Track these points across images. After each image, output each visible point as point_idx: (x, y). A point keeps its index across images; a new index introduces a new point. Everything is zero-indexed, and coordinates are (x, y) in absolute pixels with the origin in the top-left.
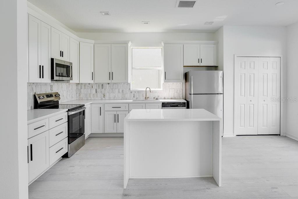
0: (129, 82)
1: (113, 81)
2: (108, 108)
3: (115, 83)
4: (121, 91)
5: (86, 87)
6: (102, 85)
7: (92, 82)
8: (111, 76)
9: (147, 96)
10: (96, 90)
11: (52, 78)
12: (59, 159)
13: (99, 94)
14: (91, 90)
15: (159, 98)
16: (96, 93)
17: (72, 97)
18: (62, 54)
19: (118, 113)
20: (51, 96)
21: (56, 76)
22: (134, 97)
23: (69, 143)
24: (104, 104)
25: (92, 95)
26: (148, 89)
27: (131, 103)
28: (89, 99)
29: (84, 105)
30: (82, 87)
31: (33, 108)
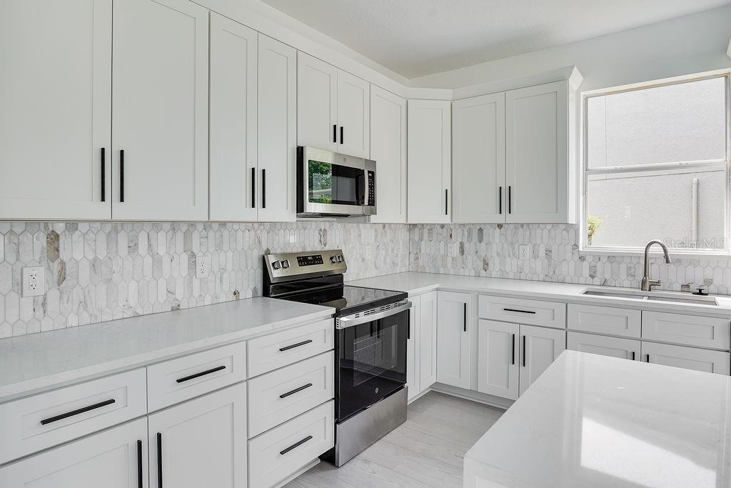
0: (572, 220)
1: (511, 219)
2: (490, 308)
3: (522, 225)
4: (542, 253)
5: (434, 235)
6: (481, 230)
7: (446, 220)
8: (505, 199)
9: (653, 276)
10: (462, 244)
11: (300, 208)
12: (310, 464)
13: (470, 258)
14: (446, 245)
15: (712, 288)
16: (463, 254)
17: (393, 263)
18: (338, 134)
19: (525, 331)
20: (317, 260)
21: (311, 200)
22: (592, 277)
23: (337, 423)
24: (479, 294)
25: (449, 260)
26: (656, 250)
27: (576, 301)
28: (442, 271)
29: (406, 295)
30: (422, 235)
31: (260, 292)
